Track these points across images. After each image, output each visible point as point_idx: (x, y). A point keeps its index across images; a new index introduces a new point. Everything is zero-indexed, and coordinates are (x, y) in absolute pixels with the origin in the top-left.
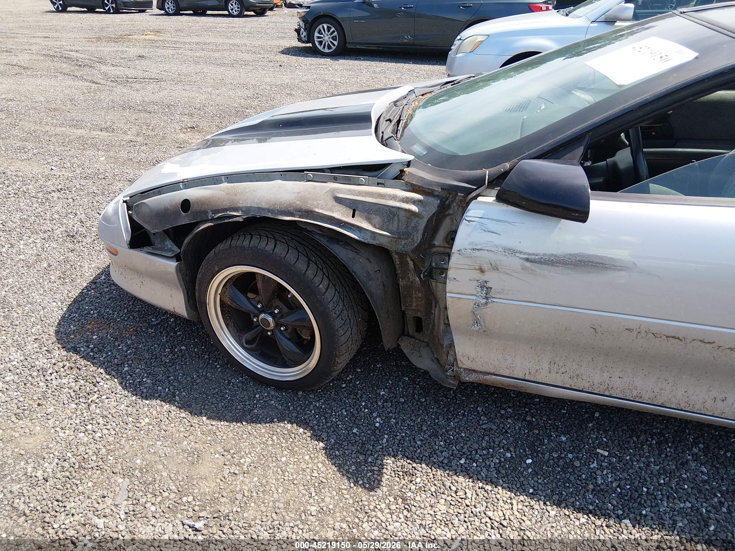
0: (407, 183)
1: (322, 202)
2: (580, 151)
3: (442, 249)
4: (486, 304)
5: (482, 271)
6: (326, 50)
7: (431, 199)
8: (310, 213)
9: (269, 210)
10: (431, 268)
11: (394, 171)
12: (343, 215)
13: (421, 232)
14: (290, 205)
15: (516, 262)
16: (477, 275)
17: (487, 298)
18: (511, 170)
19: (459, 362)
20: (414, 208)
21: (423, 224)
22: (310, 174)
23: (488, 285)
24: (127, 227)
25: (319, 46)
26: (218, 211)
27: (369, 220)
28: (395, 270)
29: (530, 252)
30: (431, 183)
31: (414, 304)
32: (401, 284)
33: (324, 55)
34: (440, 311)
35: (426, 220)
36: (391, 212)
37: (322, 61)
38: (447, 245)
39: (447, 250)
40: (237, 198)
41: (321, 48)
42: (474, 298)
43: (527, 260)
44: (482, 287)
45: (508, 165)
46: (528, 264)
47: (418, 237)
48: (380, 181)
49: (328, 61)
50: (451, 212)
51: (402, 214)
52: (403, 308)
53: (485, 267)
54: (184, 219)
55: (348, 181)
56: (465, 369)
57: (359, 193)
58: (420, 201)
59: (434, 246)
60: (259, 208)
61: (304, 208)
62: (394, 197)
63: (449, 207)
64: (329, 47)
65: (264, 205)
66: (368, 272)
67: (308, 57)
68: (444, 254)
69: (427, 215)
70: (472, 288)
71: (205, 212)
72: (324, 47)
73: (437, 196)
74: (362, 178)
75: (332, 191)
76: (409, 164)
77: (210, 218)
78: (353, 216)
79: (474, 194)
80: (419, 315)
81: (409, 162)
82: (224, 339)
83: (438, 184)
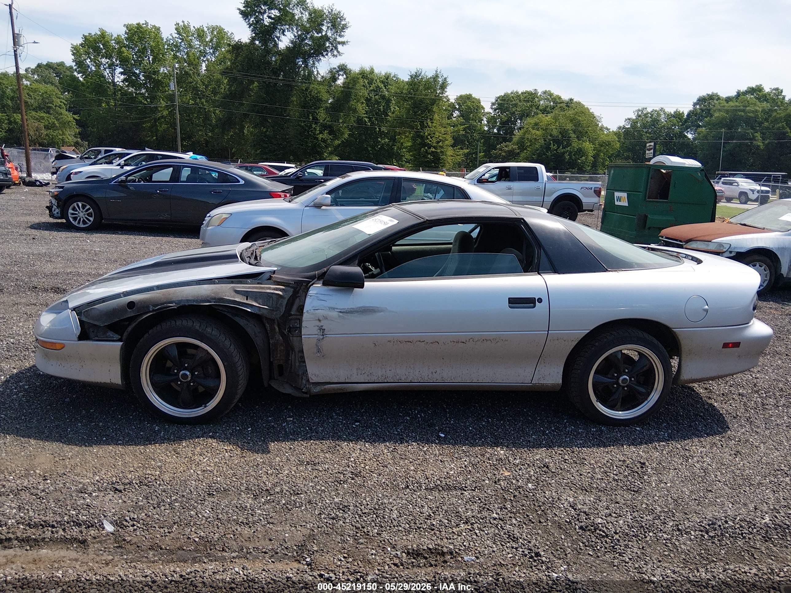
0: (275, 281)
1: (228, 294)
2: (357, 262)
3: (295, 317)
4: (323, 338)
5: (320, 320)
6: (82, 225)
7: (288, 288)
8: (221, 300)
9: (194, 301)
10: (290, 328)
11: (267, 276)
12: (241, 299)
13: (284, 306)
14: (208, 296)
15: (335, 314)
16: (318, 323)
17: (323, 335)
18: (327, 271)
19: (310, 379)
20: (280, 293)
21: (285, 302)
22: (217, 281)
23: (323, 328)
24: (77, 326)
25: (73, 222)
26: (158, 305)
27: (256, 301)
28: (267, 334)
29: (341, 308)
30: (288, 280)
31: (279, 355)
32: (271, 342)
33: (78, 230)
34: (295, 355)
35: (286, 300)
36: (269, 296)
37: (78, 234)
38: (298, 314)
39: (298, 317)
40: (170, 296)
41: (75, 223)
42: (317, 336)
43: (340, 312)
44: (320, 329)
45: (325, 269)
46: (341, 314)
47: (283, 309)
48: (259, 281)
49: (84, 235)
50: (299, 295)
51: (274, 296)
52: (271, 360)
53: (321, 319)
54: (130, 313)
55: (241, 283)
56: (313, 383)
57: (249, 288)
58: (283, 289)
59: (291, 315)
60: (187, 300)
61: (217, 297)
62: (270, 288)
63: (298, 292)
64: (84, 223)
65: (190, 298)
66: (255, 332)
67: (61, 231)
68: (297, 319)
69: (287, 297)
70: (315, 331)
71: (148, 307)
72: (79, 223)
73: (292, 287)
74: (249, 281)
75: (233, 287)
76: (274, 272)
77: (151, 310)
78: (247, 300)
79: (311, 284)
80: (281, 362)
81: (275, 271)
82: (150, 396)
83: (292, 280)
